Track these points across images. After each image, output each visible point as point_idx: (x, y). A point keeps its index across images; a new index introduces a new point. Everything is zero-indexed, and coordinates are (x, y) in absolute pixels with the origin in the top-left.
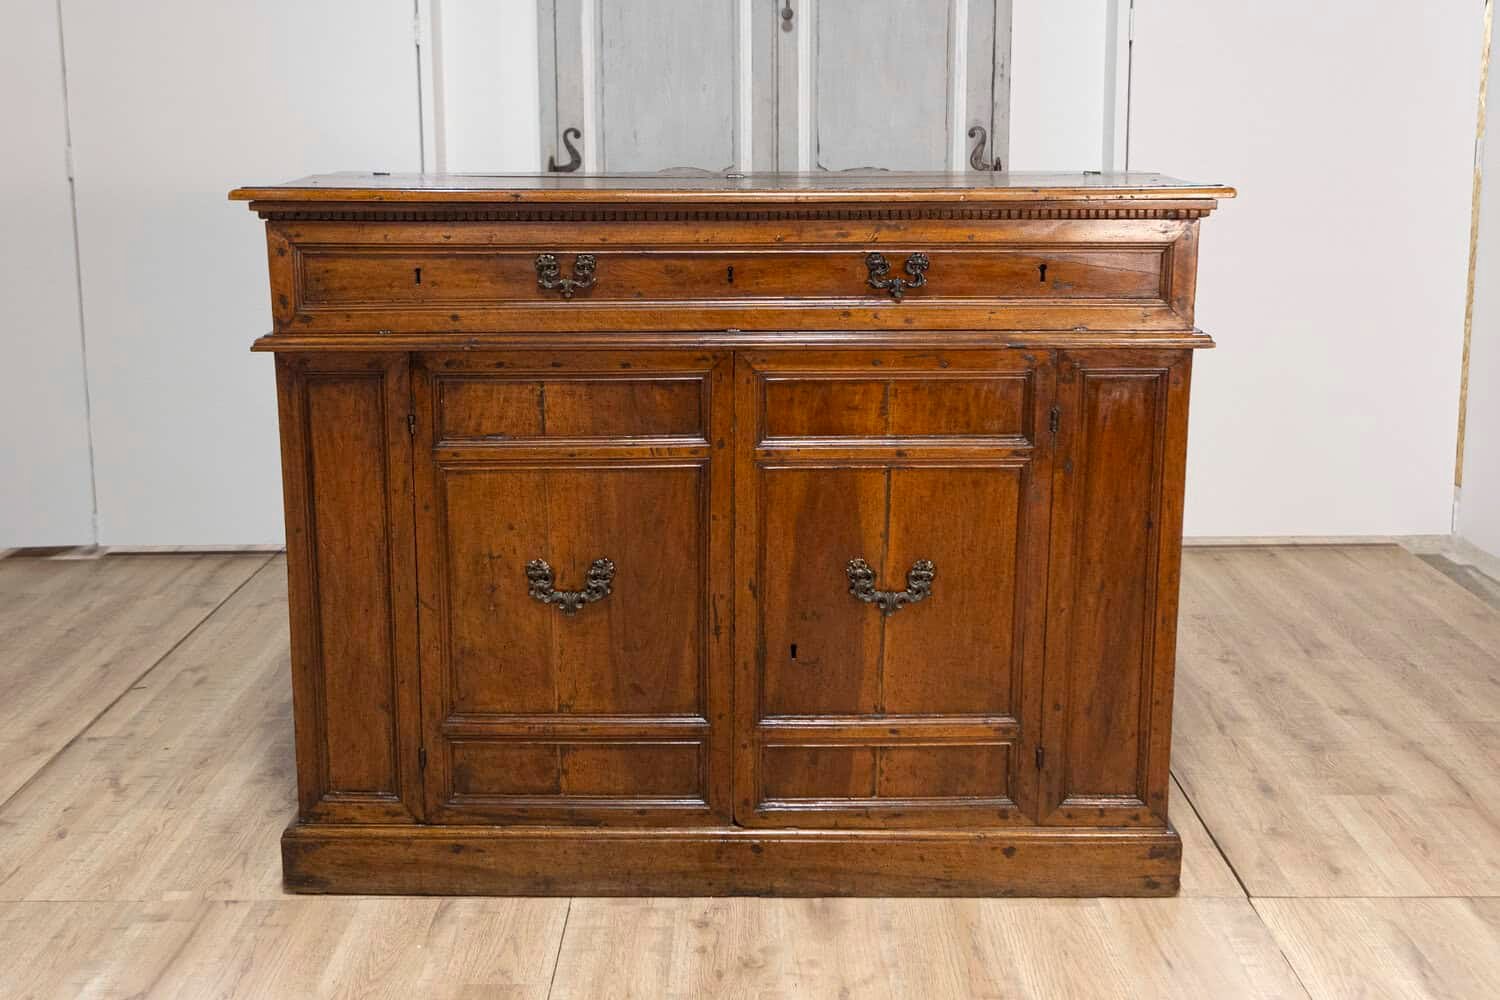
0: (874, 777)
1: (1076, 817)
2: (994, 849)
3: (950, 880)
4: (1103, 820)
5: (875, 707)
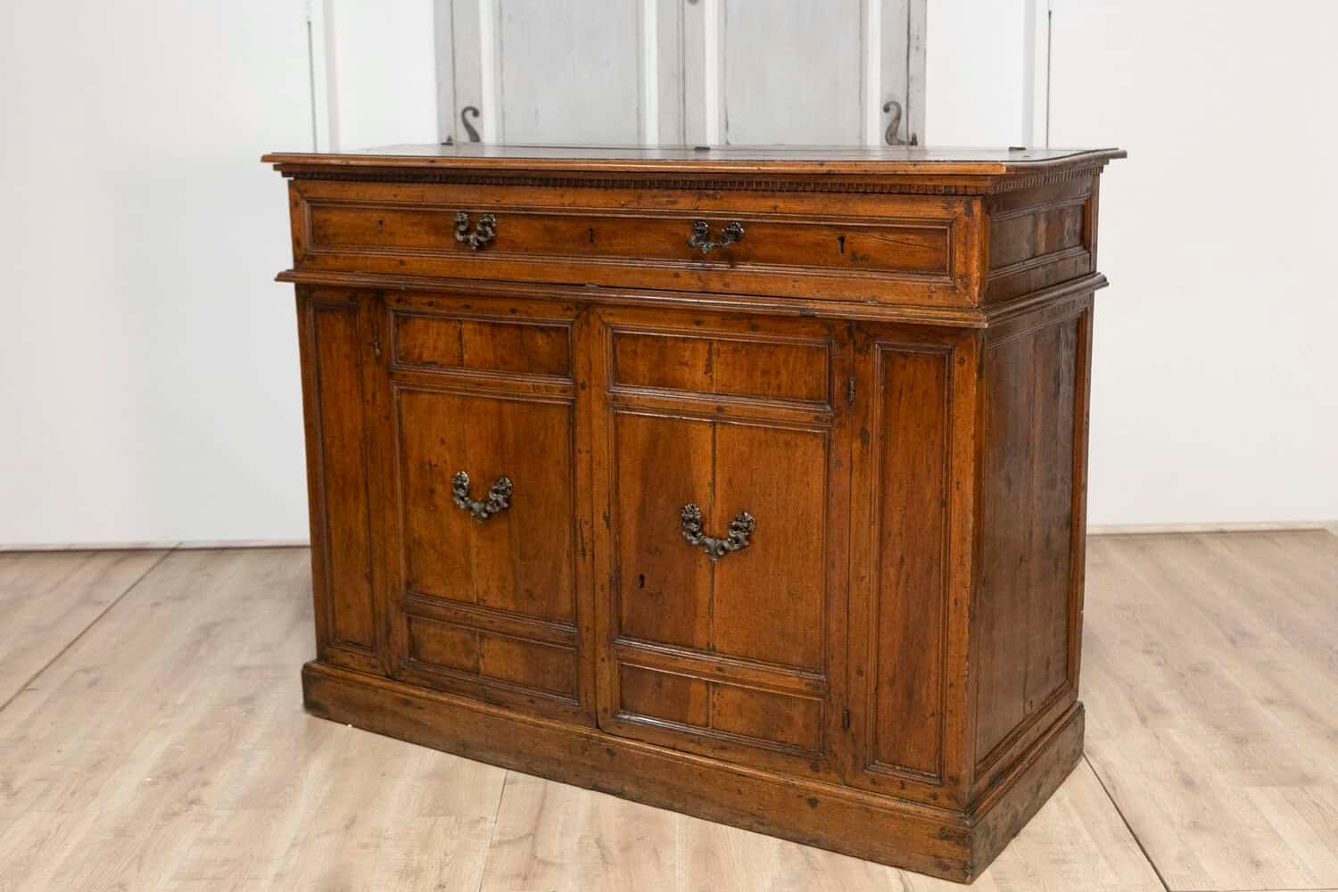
0: (708, 709)
1: (879, 785)
2: (800, 796)
3: (764, 818)
4: (903, 792)
5: (708, 644)
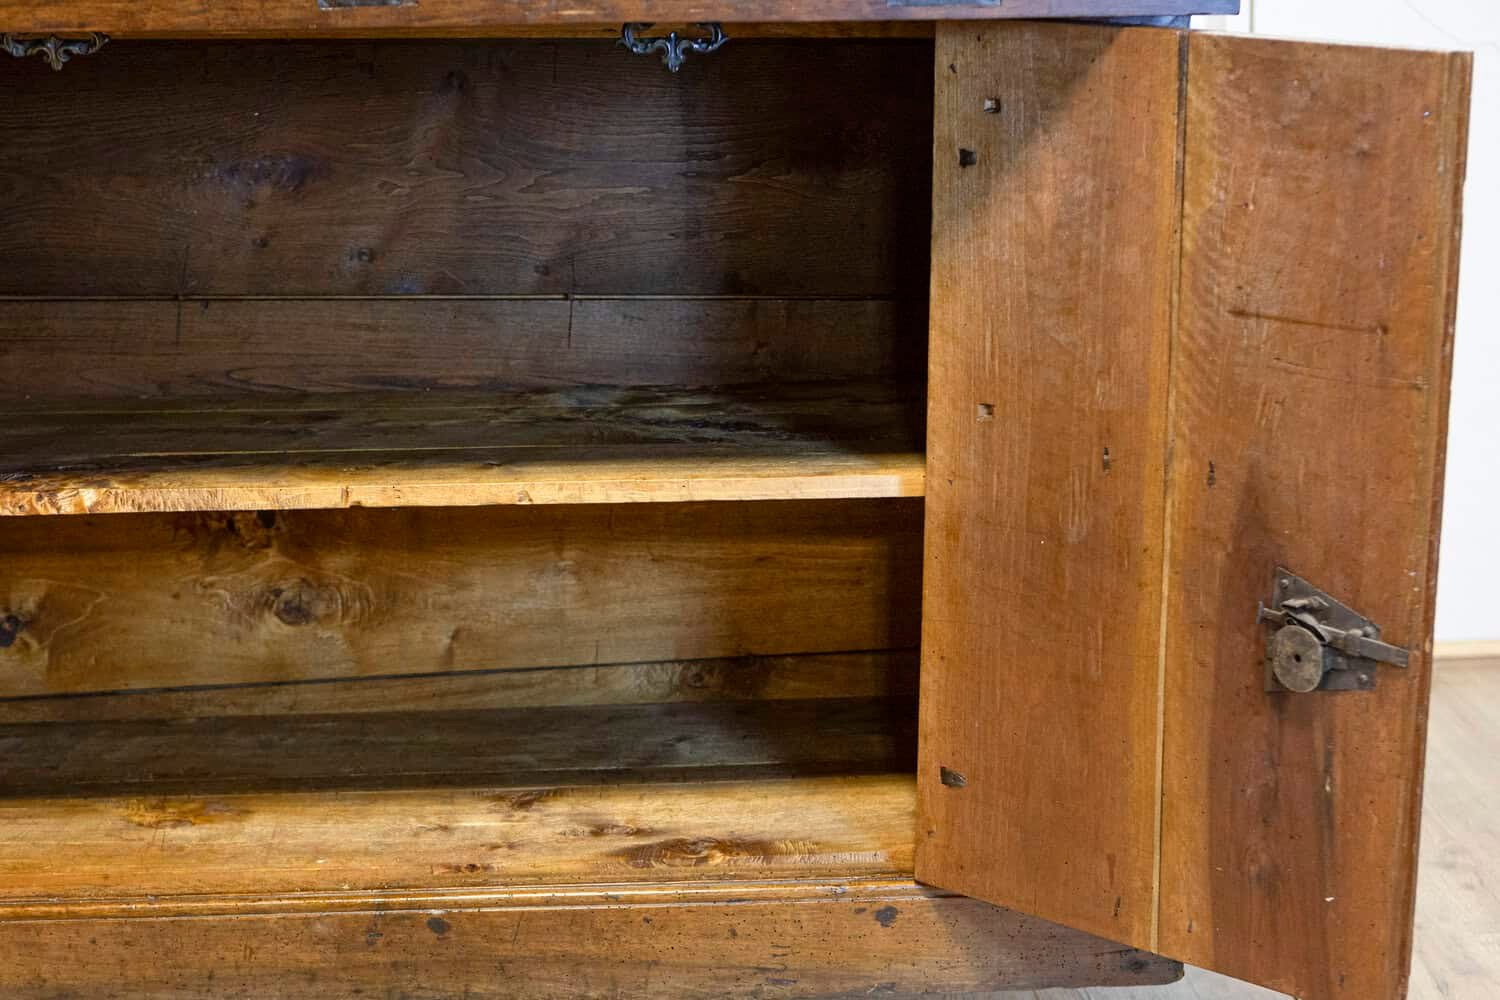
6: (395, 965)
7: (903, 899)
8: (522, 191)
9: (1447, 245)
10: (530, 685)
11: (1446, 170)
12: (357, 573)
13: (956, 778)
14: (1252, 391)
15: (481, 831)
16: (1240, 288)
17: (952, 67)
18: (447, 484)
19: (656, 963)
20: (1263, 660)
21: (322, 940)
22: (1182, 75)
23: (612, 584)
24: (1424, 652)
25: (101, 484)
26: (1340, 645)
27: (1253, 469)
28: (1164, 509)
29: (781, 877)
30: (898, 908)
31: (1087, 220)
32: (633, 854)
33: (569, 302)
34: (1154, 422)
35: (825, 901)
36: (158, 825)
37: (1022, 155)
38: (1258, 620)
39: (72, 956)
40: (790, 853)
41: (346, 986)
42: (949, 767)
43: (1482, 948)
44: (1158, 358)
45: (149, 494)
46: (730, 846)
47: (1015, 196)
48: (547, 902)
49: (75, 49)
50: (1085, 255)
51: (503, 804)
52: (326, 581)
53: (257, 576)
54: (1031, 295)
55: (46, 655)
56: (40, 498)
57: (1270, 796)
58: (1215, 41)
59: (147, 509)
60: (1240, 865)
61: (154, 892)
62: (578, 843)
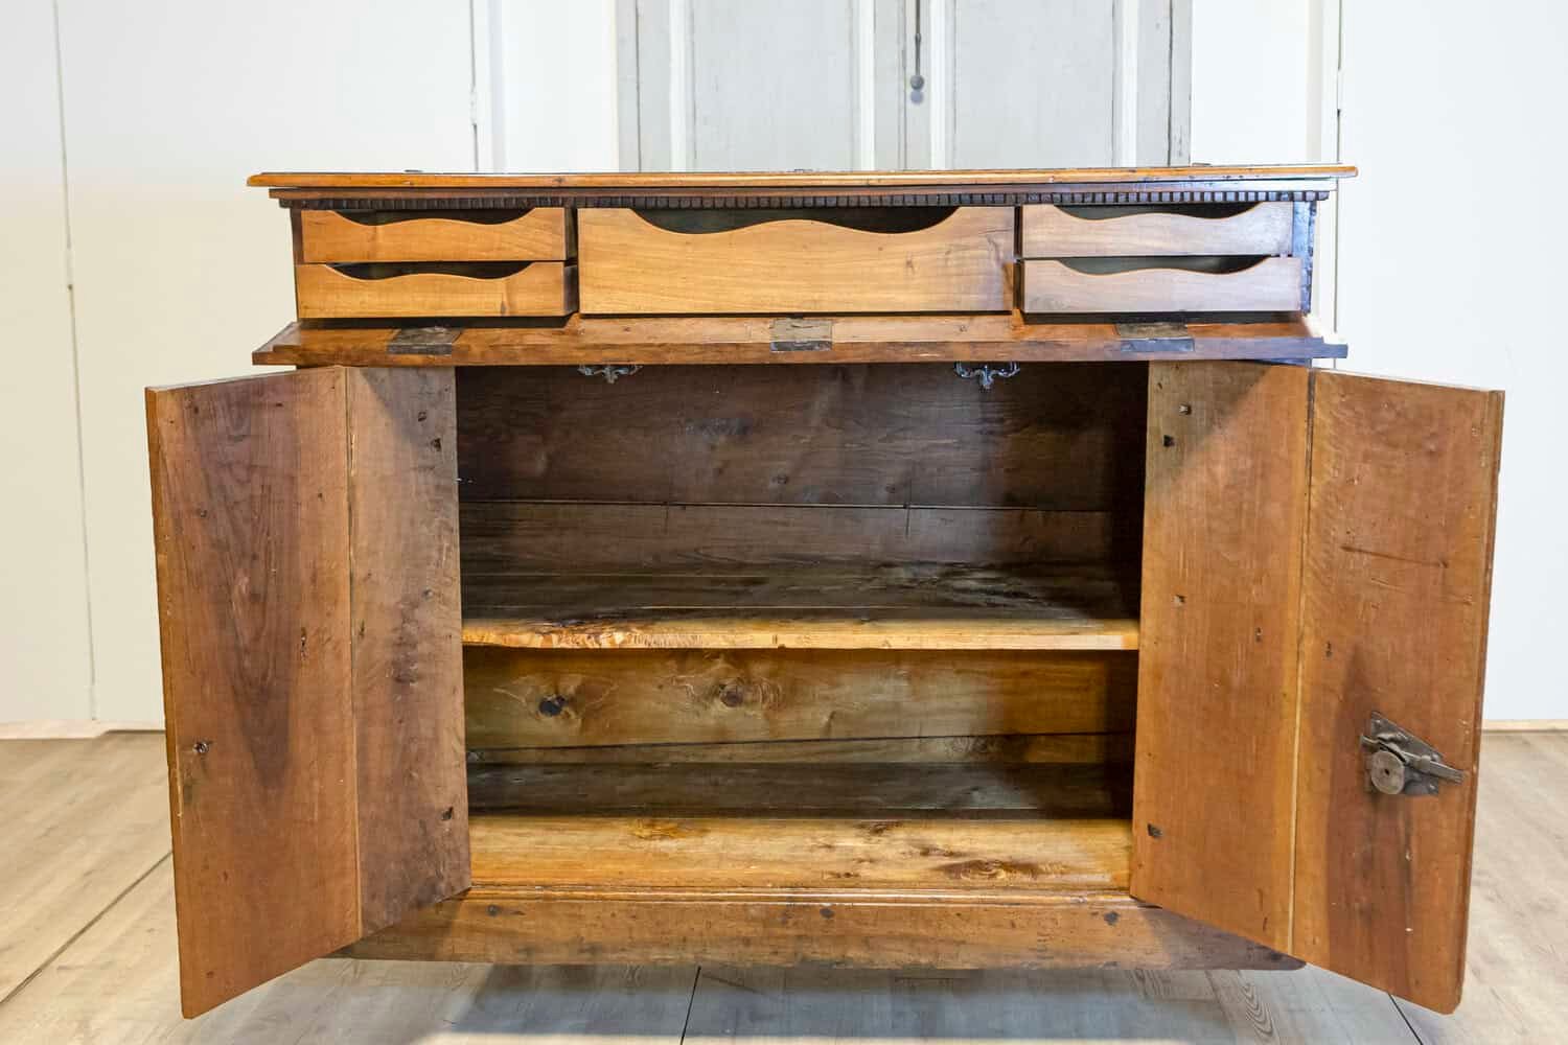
2: (1095, 914)
6: (799, 937)
7: (1121, 907)
8: (879, 441)
9: (1487, 513)
10: (877, 749)
11: (1487, 466)
12: (772, 675)
13: (1158, 832)
14: (1358, 597)
15: (852, 849)
16: (1348, 533)
17: (1160, 385)
18: (838, 634)
19: (963, 942)
20: (1365, 770)
21: (754, 919)
22: (1310, 397)
23: (930, 687)
24: (1472, 773)
25: (626, 629)
26: (1416, 765)
27: (1356, 648)
28: (1297, 670)
29: (1042, 889)
30: (1119, 913)
31: (1247, 484)
32: (949, 869)
33: (906, 510)
34: (1291, 614)
35: (1072, 906)
36: (650, 838)
37: (1204, 442)
38: (1360, 746)
39: (600, 924)
40: (1048, 873)
41: (769, 950)
42: (1154, 824)
43: (1501, 944)
44: (1294, 573)
45: (656, 636)
46: (1011, 866)
47: (1199, 467)
48: (896, 900)
49: (622, 371)
50: (1245, 506)
51: (864, 830)
52: (753, 680)
53: (710, 675)
54: (1210, 530)
55: (580, 720)
56: (589, 638)
57: (1369, 861)
58: (1332, 377)
59: (654, 646)
60: (1348, 904)
61: (651, 884)
62: (913, 860)
